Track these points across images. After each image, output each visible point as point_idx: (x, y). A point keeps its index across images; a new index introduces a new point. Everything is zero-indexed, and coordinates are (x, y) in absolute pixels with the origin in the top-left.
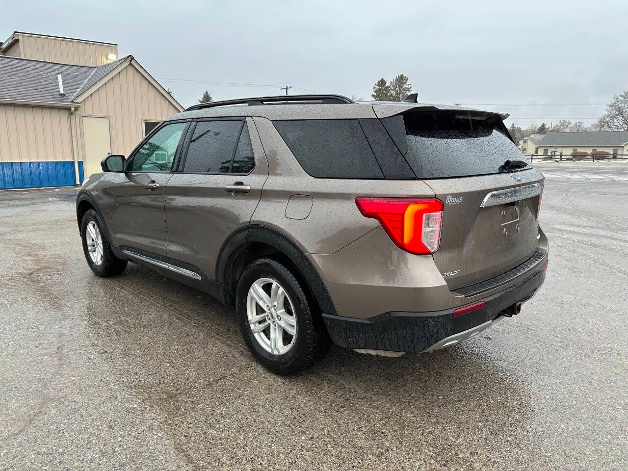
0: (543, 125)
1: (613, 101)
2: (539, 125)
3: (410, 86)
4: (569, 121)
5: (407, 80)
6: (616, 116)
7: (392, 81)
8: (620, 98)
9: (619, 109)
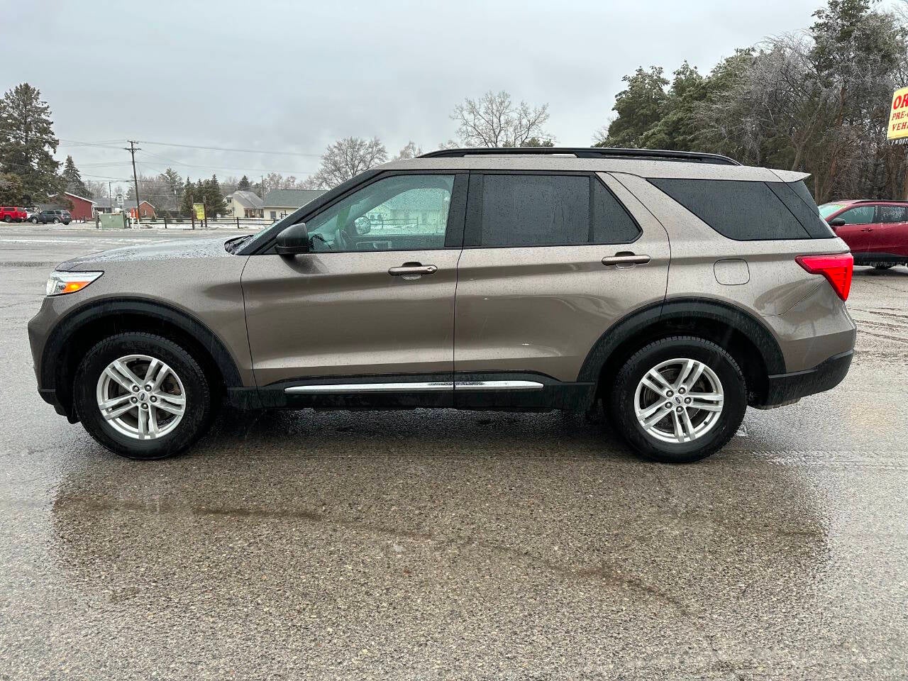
0: (245, 178)
1: (327, 153)
2: (239, 179)
3: (45, 105)
4: (279, 175)
5: (38, 93)
6: (332, 172)
7: (9, 92)
8: (334, 150)
9: (335, 164)
